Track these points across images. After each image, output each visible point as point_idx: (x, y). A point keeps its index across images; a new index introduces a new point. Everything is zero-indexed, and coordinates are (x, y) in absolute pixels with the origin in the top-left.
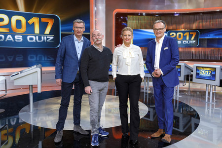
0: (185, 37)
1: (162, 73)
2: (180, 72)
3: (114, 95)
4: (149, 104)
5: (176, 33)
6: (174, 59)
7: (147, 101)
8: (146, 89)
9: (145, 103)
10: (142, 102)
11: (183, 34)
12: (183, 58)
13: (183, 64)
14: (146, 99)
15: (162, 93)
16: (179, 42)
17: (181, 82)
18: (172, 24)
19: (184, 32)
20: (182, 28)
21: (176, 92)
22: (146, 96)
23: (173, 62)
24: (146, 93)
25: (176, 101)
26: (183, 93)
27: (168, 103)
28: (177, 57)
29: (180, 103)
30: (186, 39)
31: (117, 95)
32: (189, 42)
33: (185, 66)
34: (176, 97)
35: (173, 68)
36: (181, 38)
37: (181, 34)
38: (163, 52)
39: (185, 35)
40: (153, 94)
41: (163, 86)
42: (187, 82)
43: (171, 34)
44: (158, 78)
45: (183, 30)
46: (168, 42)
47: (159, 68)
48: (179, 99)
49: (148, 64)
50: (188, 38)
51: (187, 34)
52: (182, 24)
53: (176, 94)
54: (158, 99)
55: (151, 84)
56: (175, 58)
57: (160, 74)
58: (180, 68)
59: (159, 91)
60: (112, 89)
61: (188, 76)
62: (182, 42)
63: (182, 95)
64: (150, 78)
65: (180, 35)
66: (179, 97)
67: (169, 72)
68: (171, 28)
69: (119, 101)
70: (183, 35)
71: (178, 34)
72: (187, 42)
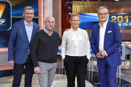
0: (125, 20)
1: (106, 54)
2: (121, 52)
3: (61, 74)
4: (93, 82)
5: (117, 16)
6: (117, 42)
7: (92, 79)
8: (91, 68)
9: (90, 81)
10: (88, 80)
11: (123, 17)
12: (123, 39)
13: (124, 45)
14: (90, 77)
15: (106, 73)
16: (120, 25)
17: (123, 61)
18: (113, 8)
19: (124, 16)
20: (122, 11)
21: (119, 71)
22: (91, 74)
23: (116, 44)
24: (91, 72)
25: (119, 79)
26: (124, 71)
27: (112, 81)
28: (119, 40)
29: (122, 80)
30: (125, 22)
31: (64, 74)
32: (128, 24)
33: (126, 47)
34: (118, 75)
35: (116, 50)
36: (122, 21)
37: (122, 17)
38: (107, 35)
39: (125, 18)
40: (97, 73)
41: (107, 66)
42: (128, 61)
43: (112, 17)
44: (102, 59)
45: (123, 14)
46: (111, 26)
47: (103, 49)
48: (121, 77)
49: (93, 46)
50: (127, 21)
51: (127, 17)
52: (122, 8)
53: (119, 73)
54: (102, 78)
55: (95, 63)
56: (118, 40)
57: (104, 56)
58: (122, 49)
59: (103, 70)
60: (59, 68)
61: (128, 55)
62: (122, 24)
63: (124, 73)
64: (94, 57)
65: (120, 18)
66: (121, 75)
67: (113, 53)
68: (112, 12)
69: (67, 79)
70: (123, 18)
71: (119, 17)
72: (126, 24)
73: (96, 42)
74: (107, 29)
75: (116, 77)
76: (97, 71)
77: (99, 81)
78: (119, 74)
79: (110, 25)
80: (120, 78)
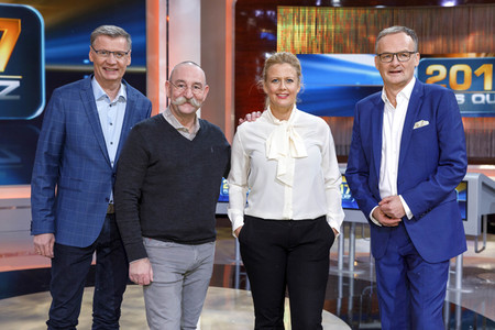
0: (478, 83)
1: (408, 210)
2: (464, 205)
3: (233, 286)
4: (356, 318)
5: (448, 65)
6: (450, 163)
7: (350, 307)
8: (346, 266)
9: (344, 316)
10: (334, 311)
11: (474, 69)
12: (472, 155)
13: (476, 177)
14: (345, 300)
15: (407, 283)
16: (460, 98)
17: (472, 238)
18: (434, 36)
19: (474, 64)
20: (468, 48)
21: (454, 276)
22: (346, 289)
23: (444, 173)
24: (346, 279)
25: (453, 307)
26: (475, 280)
27: (426, 316)
28: (459, 156)
29: (465, 312)
30: (481, 88)
31: (242, 287)
32: (491, 98)
33: (484, 184)
34: (453, 295)
35: (447, 194)
36: (467, 85)
37: (466, 69)
38: (409, 137)
39: (478, 72)
40: (369, 283)
41: (409, 258)
42: (490, 240)
43: (431, 69)
44: (391, 228)
45: (472, 56)
46: (429, 102)
48: (462, 301)
49: (356, 178)
50: (488, 85)
51: (486, 69)
52: (468, 34)
53: (453, 284)
54: (390, 302)
55: (364, 246)
56: (452, 156)
57: (399, 216)
58: (466, 191)
59: (394, 273)
60: (224, 266)
61: (492, 218)
62: (468, 98)
63: (472, 285)
64: (358, 224)
65: (460, 74)
66: (463, 294)
67: (432, 206)
68: (430, 48)
69: (253, 308)
70: (473, 75)
71: (455, 69)
72: (485, 98)
73: (367, 164)
74: (413, 114)
75: (444, 302)
76: (372, 277)
77: (377, 317)
78: (458, 291)
79: (423, 98)
80: (458, 303)
